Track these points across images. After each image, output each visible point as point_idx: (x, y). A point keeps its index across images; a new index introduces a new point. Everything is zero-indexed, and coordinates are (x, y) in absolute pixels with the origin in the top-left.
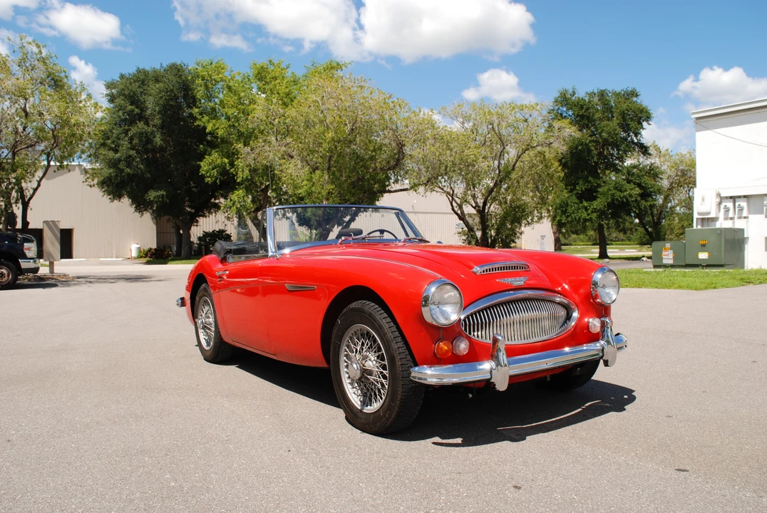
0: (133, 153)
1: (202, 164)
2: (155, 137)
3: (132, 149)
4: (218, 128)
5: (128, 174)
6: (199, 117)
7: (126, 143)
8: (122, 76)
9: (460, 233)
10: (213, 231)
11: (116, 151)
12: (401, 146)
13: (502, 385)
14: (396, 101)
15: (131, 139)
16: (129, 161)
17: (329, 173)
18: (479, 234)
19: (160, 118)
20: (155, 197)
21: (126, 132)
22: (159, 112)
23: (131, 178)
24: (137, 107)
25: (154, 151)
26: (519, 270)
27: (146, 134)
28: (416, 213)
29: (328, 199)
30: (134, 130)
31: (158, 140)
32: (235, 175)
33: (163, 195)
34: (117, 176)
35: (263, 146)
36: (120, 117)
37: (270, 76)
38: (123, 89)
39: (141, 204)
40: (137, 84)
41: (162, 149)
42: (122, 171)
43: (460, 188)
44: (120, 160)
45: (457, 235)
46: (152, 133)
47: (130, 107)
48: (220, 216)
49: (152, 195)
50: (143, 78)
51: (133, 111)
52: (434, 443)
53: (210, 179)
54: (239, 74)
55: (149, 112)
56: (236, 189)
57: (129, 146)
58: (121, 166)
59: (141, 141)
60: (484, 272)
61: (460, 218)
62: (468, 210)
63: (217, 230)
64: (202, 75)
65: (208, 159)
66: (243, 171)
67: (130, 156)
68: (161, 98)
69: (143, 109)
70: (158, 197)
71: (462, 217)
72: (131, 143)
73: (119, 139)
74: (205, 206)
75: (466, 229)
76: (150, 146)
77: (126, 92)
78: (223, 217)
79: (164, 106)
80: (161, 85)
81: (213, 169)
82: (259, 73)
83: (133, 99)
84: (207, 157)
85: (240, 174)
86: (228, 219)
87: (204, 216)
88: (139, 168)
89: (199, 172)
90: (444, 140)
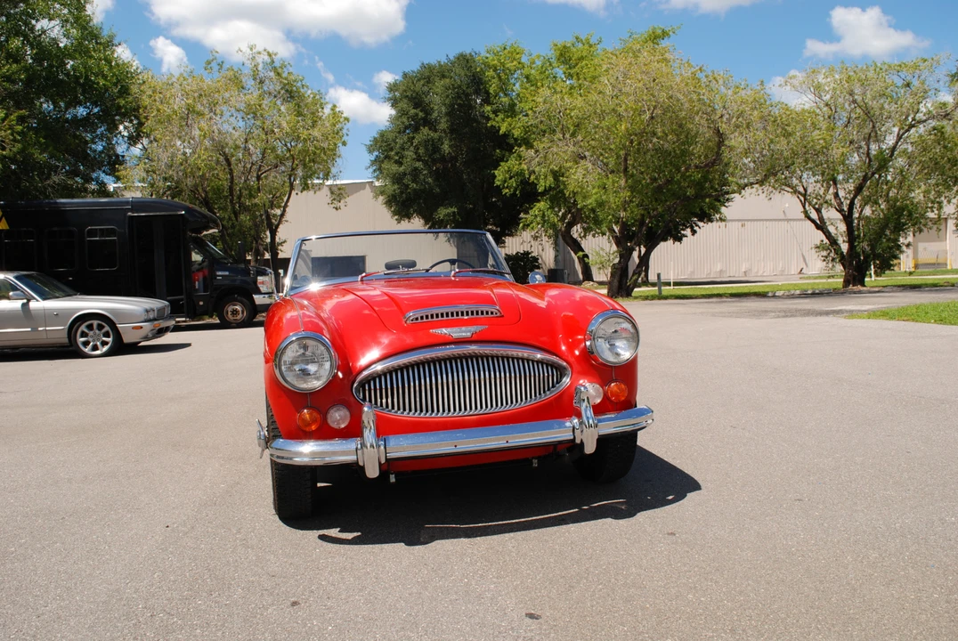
0: (419, 165)
1: (496, 172)
2: (442, 144)
3: (419, 159)
4: (514, 128)
5: (415, 189)
6: (492, 116)
7: (411, 153)
8: (405, 75)
10: (517, 253)
11: (399, 163)
14: (710, 74)
15: (417, 148)
16: (415, 173)
17: (626, 176)
18: (845, 247)
19: (447, 121)
20: (445, 216)
21: (411, 140)
22: (447, 114)
23: (417, 193)
24: (421, 111)
25: (443, 159)
27: (433, 141)
28: (788, 220)
30: (418, 138)
31: (446, 148)
32: (536, 185)
33: (454, 212)
34: (402, 193)
35: (549, 148)
36: (403, 123)
37: (576, 56)
38: (405, 91)
39: (434, 225)
40: (422, 82)
41: (454, 159)
42: (407, 186)
44: (405, 174)
46: (439, 140)
47: (413, 111)
48: (527, 235)
49: (442, 212)
50: (429, 75)
51: (417, 115)
52: (322, 537)
53: (507, 190)
54: (539, 57)
55: (435, 114)
56: (539, 201)
57: (415, 156)
58: (405, 181)
59: (427, 149)
63: (522, 252)
64: (493, 65)
65: (504, 166)
66: (546, 177)
67: (416, 169)
68: (448, 96)
69: (428, 112)
70: (448, 215)
72: (416, 153)
73: (403, 149)
74: (508, 226)
75: (826, 241)
76: (437, 156)
77: (409, 94)
78: (529, 236)
79: (452, 105)
80: (448, 80)
81: (511, 178)
82: (561, 54)
83: (417, 101)
84: (502, 164)
85: (542, 182)
86: (535, 238)
87: (511, 235)
88: (427, 183)
89: (494, 183)
90: (783, 124)
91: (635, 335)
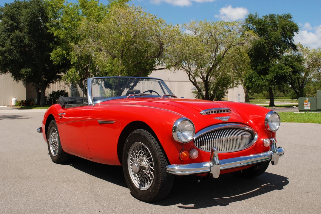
0: (12, 47)
1: (51, 54)
2: (25, 39)
3: (12, 45)
4: (60, 34)
5: (11, 59)
6: (50, 28)
7: (9, 42)
8: (6, 5)
9: (193, 92)
10: (58, 91)
11: (3, 46)
12: (162, 44)
13: (216, 175)
14: (159, 19)
15: (12, 40)
16: (10, 52)
17: (122, 59)
18: (204, 93)
19: (28, 28)
20: (25, 72)
21: (9, 37)
22: (27, 25)
23: (12, 61)
24: (15, 22)
25: (25, 46)
26: (225, 112)
27: (20, 37)
28: (170, 81)
29: (121, 74)
30: (13, 35)
31: (27, 40)
32: (70, 61)
33: (30, 71)
34: (4, 60)
35: (85, 45)
36: (5, 27)
37: (89, 5)
38: (7, 12)
39: (17, 76)
40: (15, 9)
41: (29, 46)
42: (6, 57)
43: (193, 68)
44: (5, 52)
45: (192, 93)
46: (23, 37)
47: (11, 22)
48: (62, 83)
49: (23, 71)
50: (17, 6)
51: (13, 24)
52: (179, 207)
53: (56, 62)
54: (71, 4)
55: (22, 25)
56: (71, 68)
57: (11, 44)
58: (6, 55)
59: (17, 41)
60: (206, 113)
61: (194, 84)
62: (198, 80)
63: (60, 90)
64: (51, 4)
65: (55, 51)
66: (74, 58)
67: (11, 49)
68: (28, 17)
69: (20, 23)
70: (27, 72)
71: (195, 84)
72: (11, 42)
73: (5, 40)
74: (53, 77)
75: (197, 90)
76: (22, 44)
77: (9, 14)
78: (63, 83)
79: (31, 22)
80: (29, 10)
81: (58, 57)
82: (82, 4)
83: (13, 18)
84: (54, 50)
85: (72, 60)
86: (66, 84)
87: (53, 83)
88: (17, 56)
89: (50, 59)
90: (186, 42)
91: (279, 120)
